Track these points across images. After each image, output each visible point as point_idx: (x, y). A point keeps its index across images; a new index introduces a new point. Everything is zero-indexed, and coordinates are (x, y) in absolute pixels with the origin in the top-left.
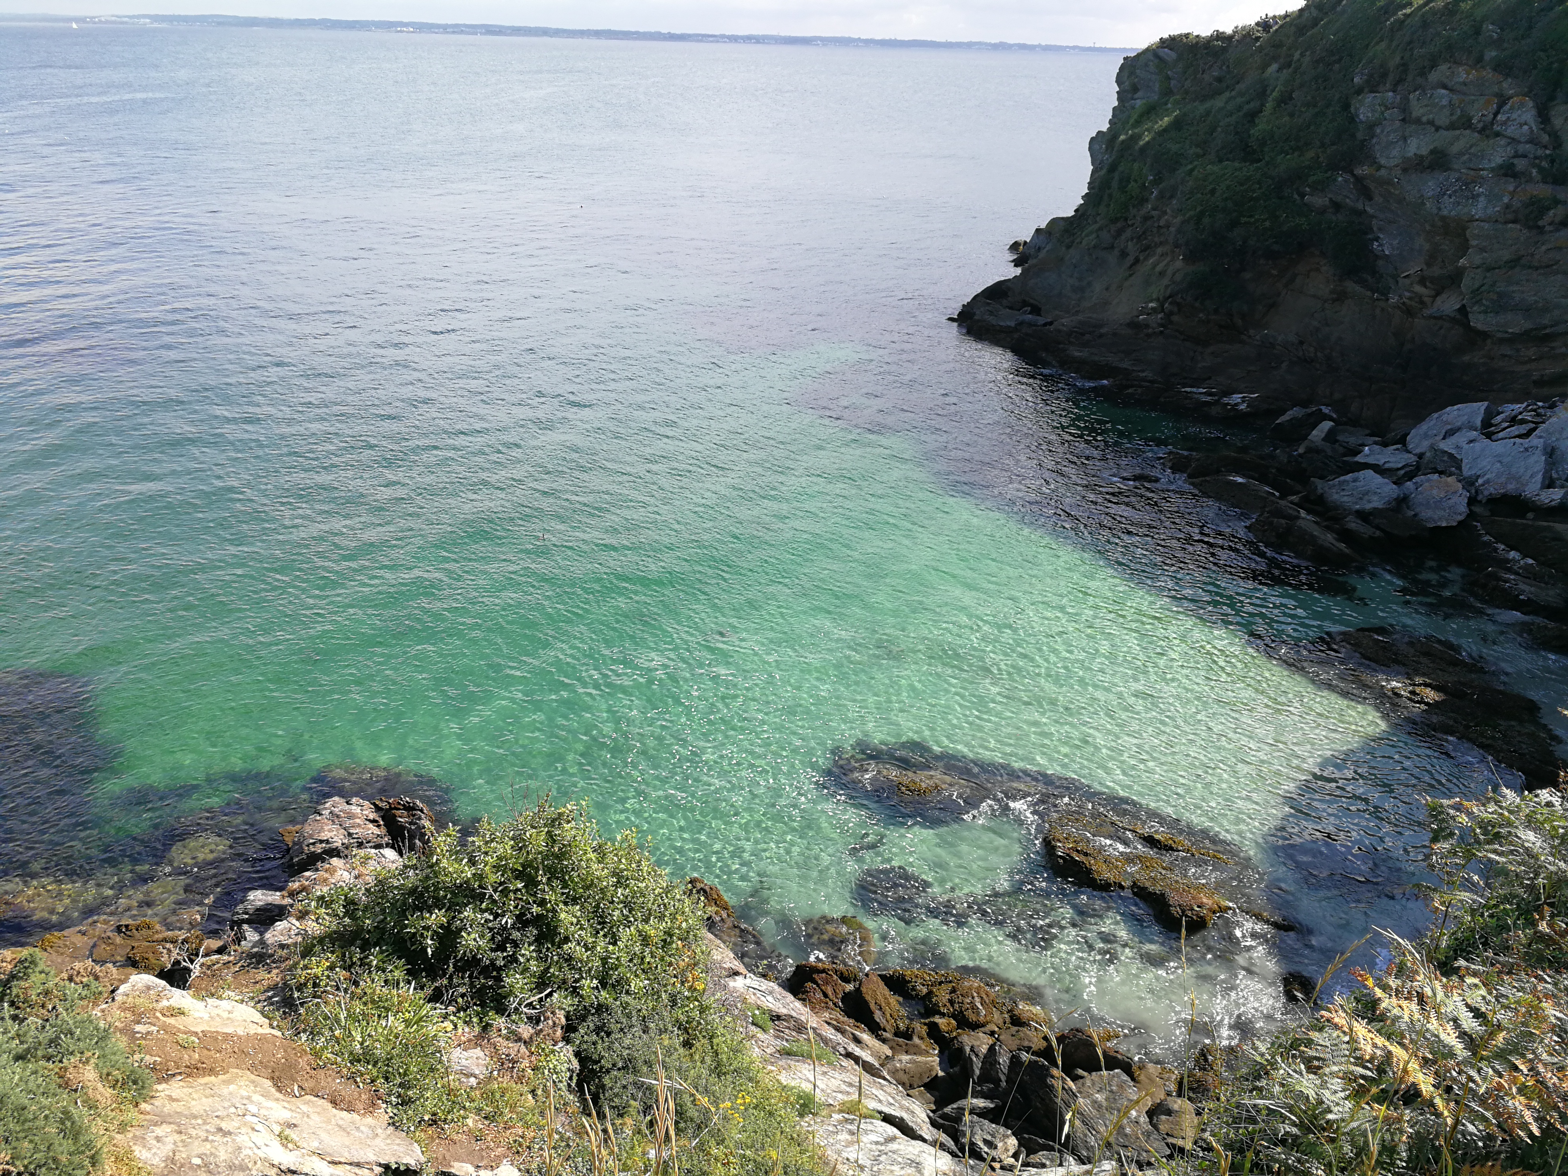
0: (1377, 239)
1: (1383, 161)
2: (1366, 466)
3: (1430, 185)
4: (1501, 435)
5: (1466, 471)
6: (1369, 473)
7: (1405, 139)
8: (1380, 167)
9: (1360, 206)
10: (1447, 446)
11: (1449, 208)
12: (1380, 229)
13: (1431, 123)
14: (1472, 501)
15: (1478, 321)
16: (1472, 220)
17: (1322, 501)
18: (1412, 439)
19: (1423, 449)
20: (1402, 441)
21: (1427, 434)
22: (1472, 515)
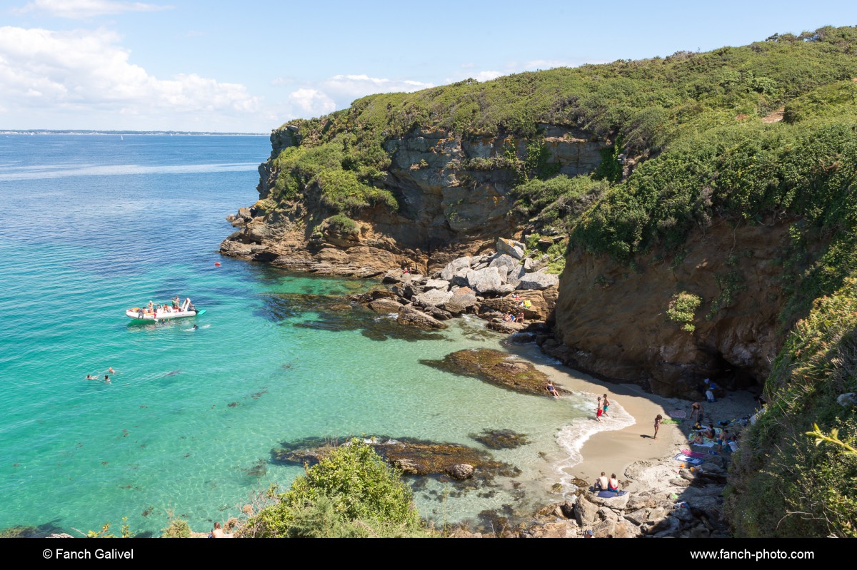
0: (405, 198)
2: (431, 288)
3: (423, 175)
4: (477, 268)
6: (435, 290)
7: (409, 157)
9: (396, 185)
10: (460, 274)
12: (406, 194)
13: (418, 150)
14: (477, 295)
15: (453, 226)
16: (443, 187)
17: (420, 304)
18: (443, 275)
19: (451, 277)
20: (440, 276)
21: (450, 271)
22: (478, 300)
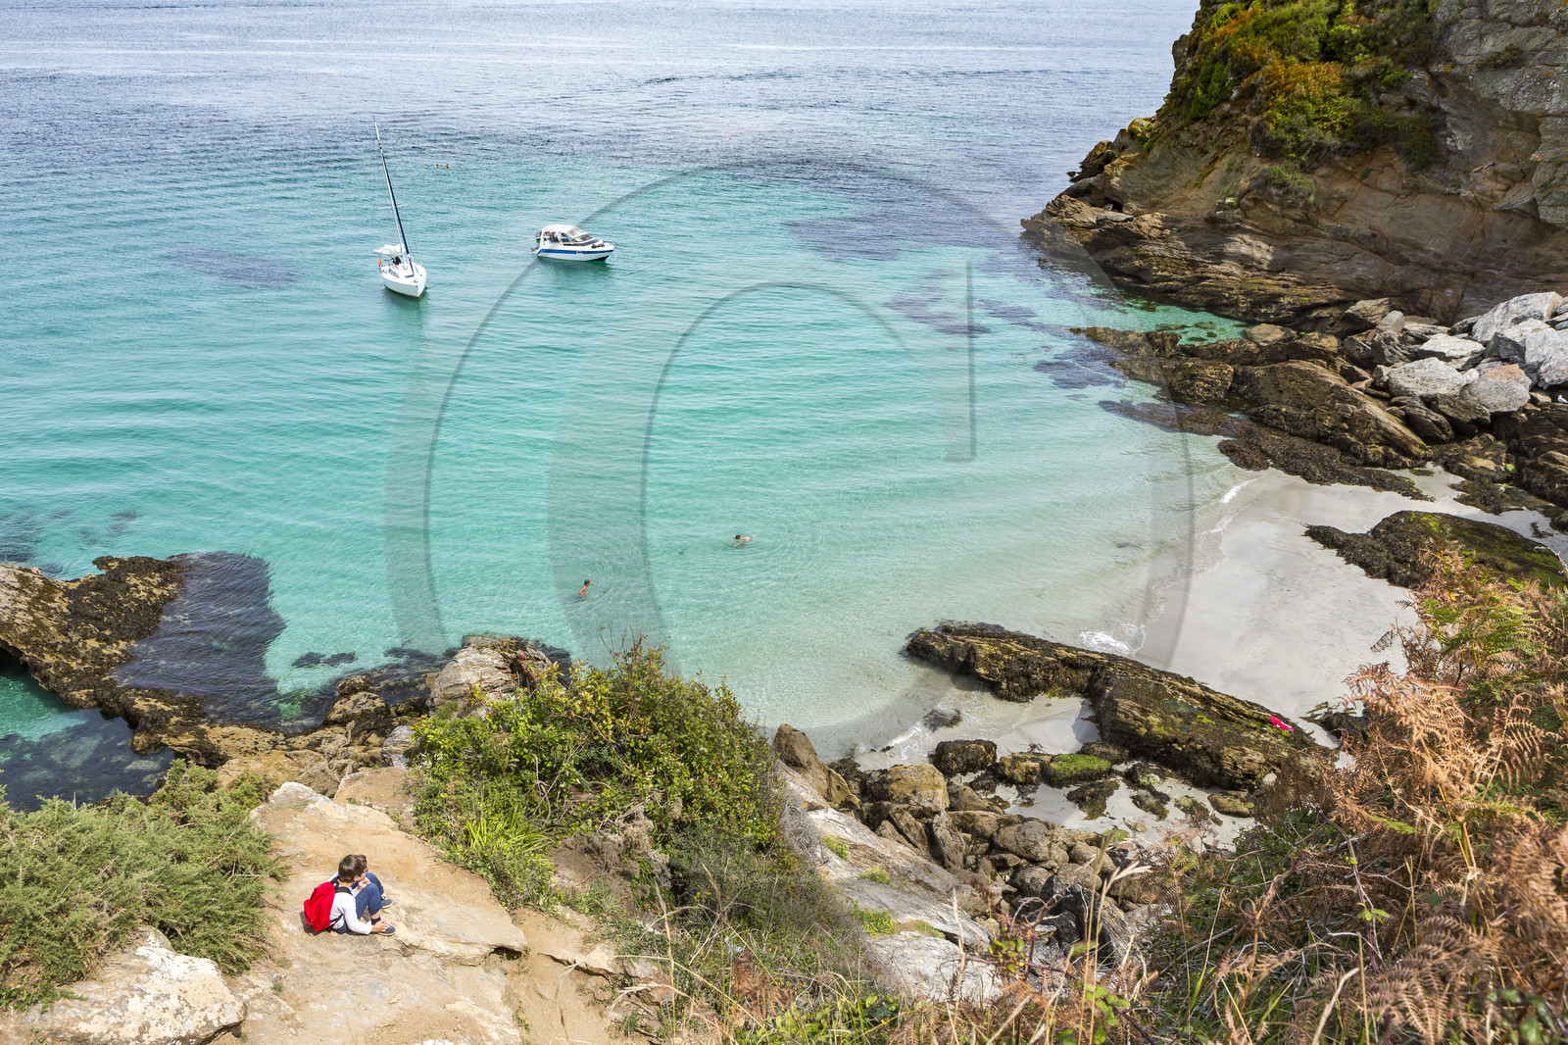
0: (1450, 135)
1: (1459, 59)
2: (1431, 354)
3: (1505, 84)
4: (1564, 324)
5: (1530, 359)
6: (1434, 360)
7: (1481, 36)
8: (1455, 65)
9: (1434, 102)
10: (1512, 333)
11: (1524, 104)
12: (1454, 125)
13: (1508, 20)
14: (1534, 388)
15: (1547, 214)
16: (1546, 115)
17: (1387, 386)
18: (1478, 328)
19: (1489, 337)
20: (1469, 330)
21: (1493, 323)
22: (1533, 401)
